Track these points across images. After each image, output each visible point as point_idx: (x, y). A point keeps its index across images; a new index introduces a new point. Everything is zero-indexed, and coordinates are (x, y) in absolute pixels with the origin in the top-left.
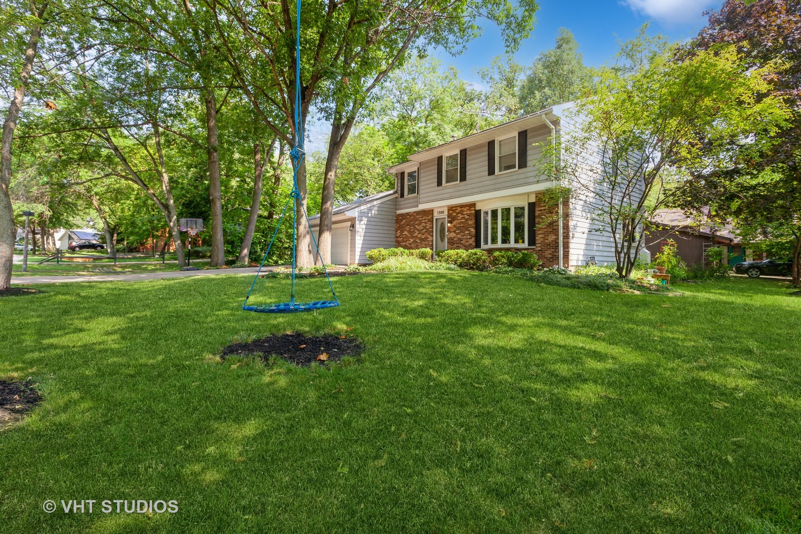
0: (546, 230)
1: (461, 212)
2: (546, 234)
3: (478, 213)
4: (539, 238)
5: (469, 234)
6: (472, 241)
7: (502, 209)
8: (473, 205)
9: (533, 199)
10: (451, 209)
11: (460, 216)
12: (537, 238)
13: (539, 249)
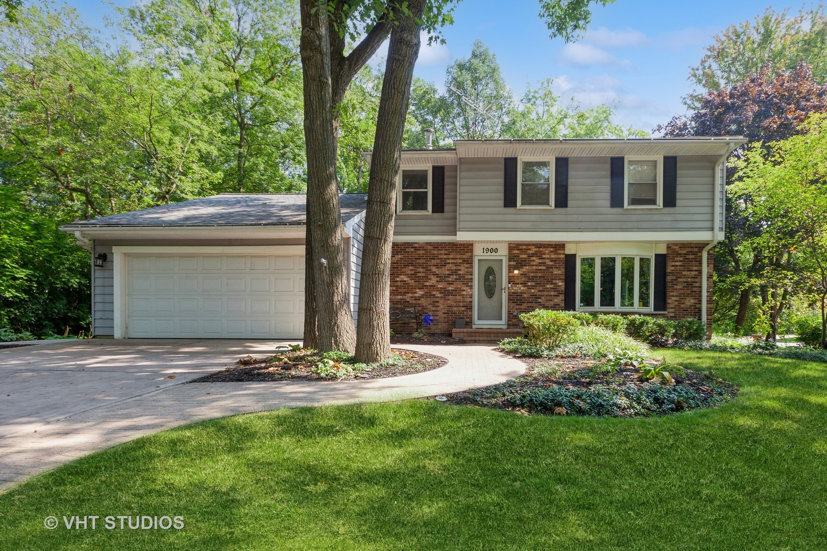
0: (682, 291)
1: (539, 255)
2: (682, 297)
3: (570, 260)
4: (672, 301)
5: (554, 289)
6: (560, 300)
7: (623, 258)
8: (560, 246)
9: (663, 250)
10: (514, 247)
11: (537, 261)
12: (669, 301)
13: (672, 315)
